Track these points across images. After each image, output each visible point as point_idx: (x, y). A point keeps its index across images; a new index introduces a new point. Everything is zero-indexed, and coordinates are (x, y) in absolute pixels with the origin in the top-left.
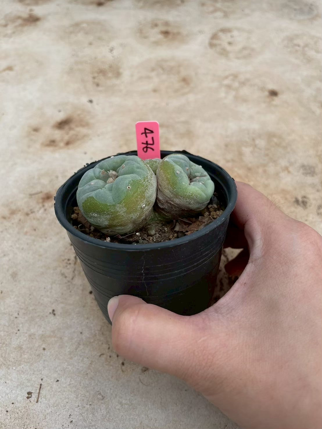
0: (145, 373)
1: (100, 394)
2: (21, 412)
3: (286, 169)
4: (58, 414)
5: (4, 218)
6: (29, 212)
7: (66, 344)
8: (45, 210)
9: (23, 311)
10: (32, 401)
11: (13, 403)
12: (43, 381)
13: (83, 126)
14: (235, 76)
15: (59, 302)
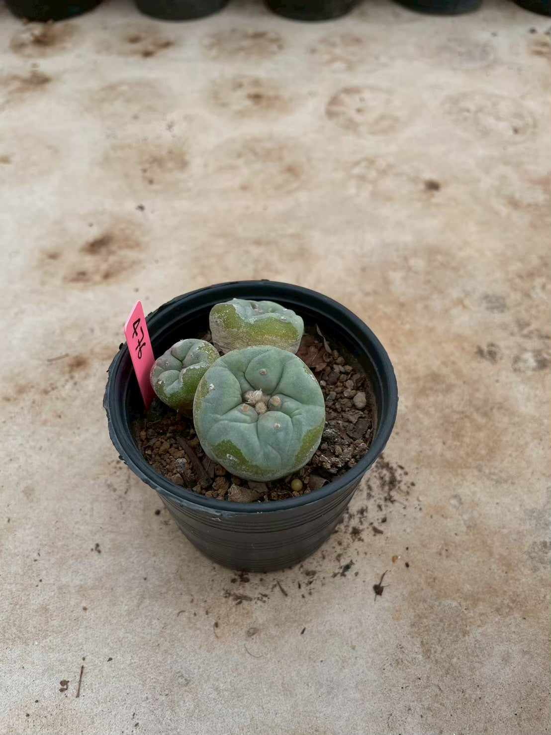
0: (254, 637)
1: (182, 676)
2: (51, 715)
3: (460, 302)
4: (113, 713)
5: (7, 399)
6: (50, 389)
7: (122, 599)
8: (75, 384)
9: (46, 548)
10: (68, 695)
11: (37, 701)
12: (87, 660)
13: (130, 247)
14: (371, 162)
15: (105, 531)
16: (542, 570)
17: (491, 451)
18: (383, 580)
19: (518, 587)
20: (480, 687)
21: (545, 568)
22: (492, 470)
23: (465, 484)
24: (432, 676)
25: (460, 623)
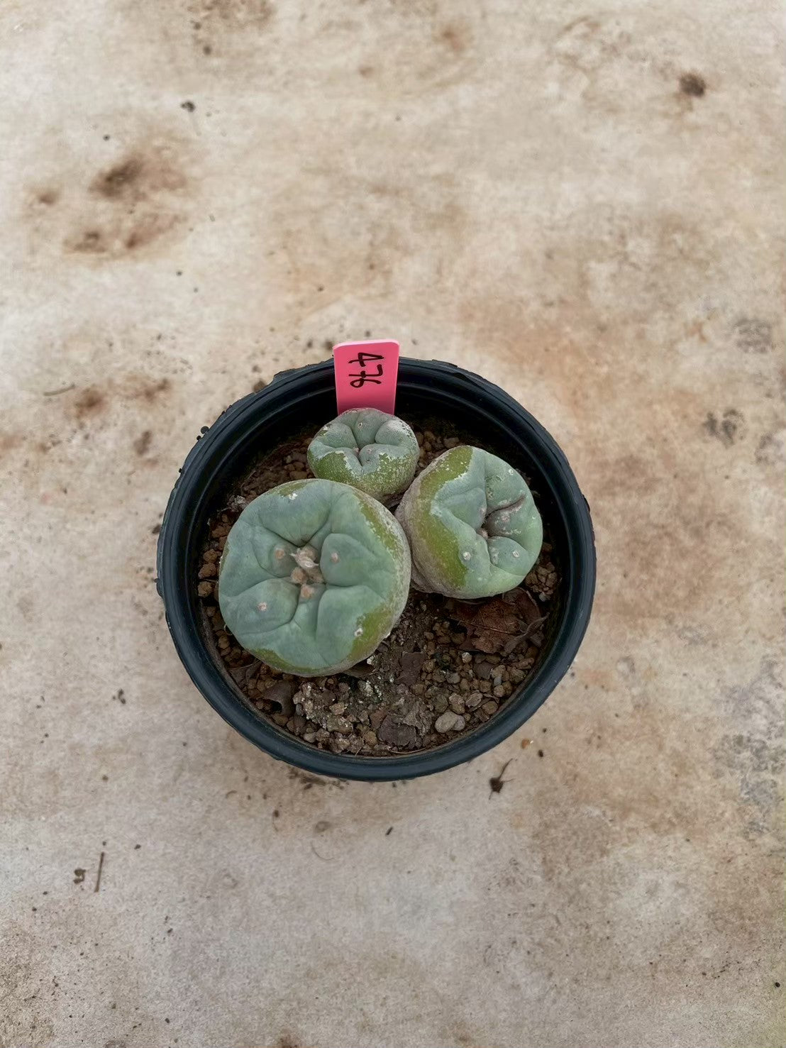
0: (324, 833)
1: (228, 875)
2: (64, 910)
3: (696, 329)
4: (141, 914)
6: (49, 444)
7: (153, 769)
8: (87, 437)
10: (85, 888)
11: (45, 893)
12: (108, 845)
15: (132, 672)
16: (728, 775)
17: (694, 592)
18: (505, 771)
19: (688, 798)
20: (611, 923)
21: (732, 774)
22: (689, 623)
23: (645, 641)
24: (550, 905)
25: (600, 838)
